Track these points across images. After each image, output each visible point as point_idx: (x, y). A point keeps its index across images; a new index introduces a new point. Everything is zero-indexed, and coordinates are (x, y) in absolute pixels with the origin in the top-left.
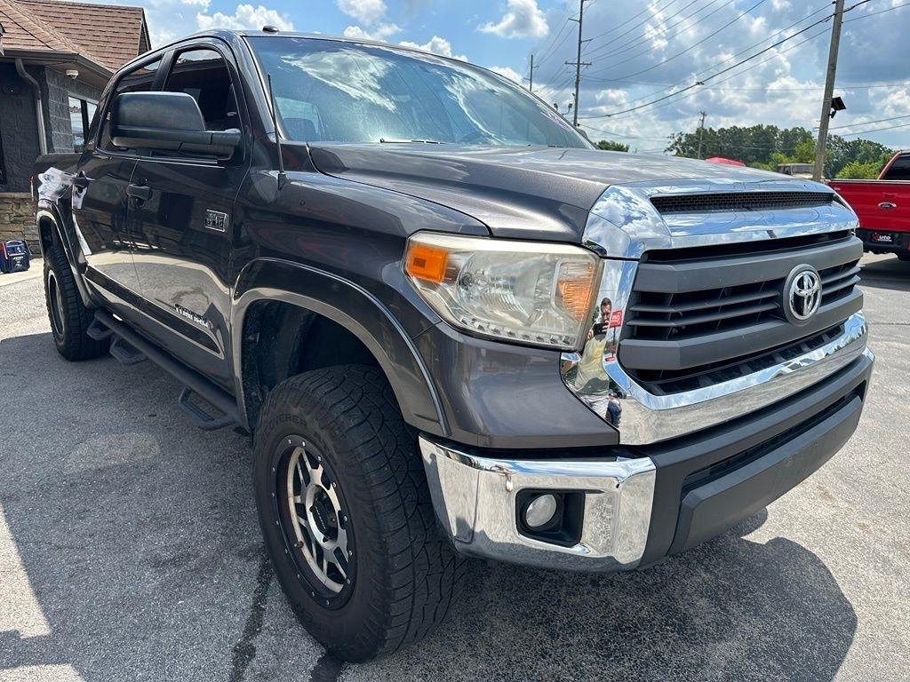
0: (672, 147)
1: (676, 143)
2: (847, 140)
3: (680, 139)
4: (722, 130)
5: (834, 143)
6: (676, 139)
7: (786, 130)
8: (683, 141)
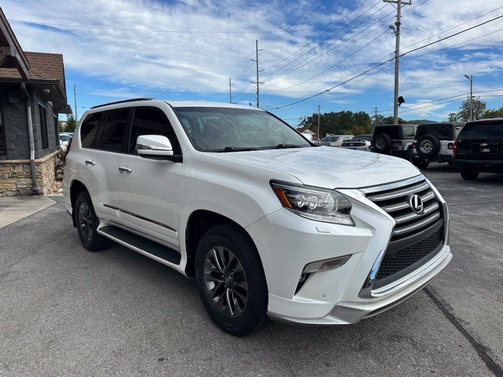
0: (302, 124)
1: (303, 122)
2: (385, 117)
3: (305, 120)
4: (325, 114)
5: (379, 118)
6: (303, 120)
7: (356, 113)
8: (307, 120)
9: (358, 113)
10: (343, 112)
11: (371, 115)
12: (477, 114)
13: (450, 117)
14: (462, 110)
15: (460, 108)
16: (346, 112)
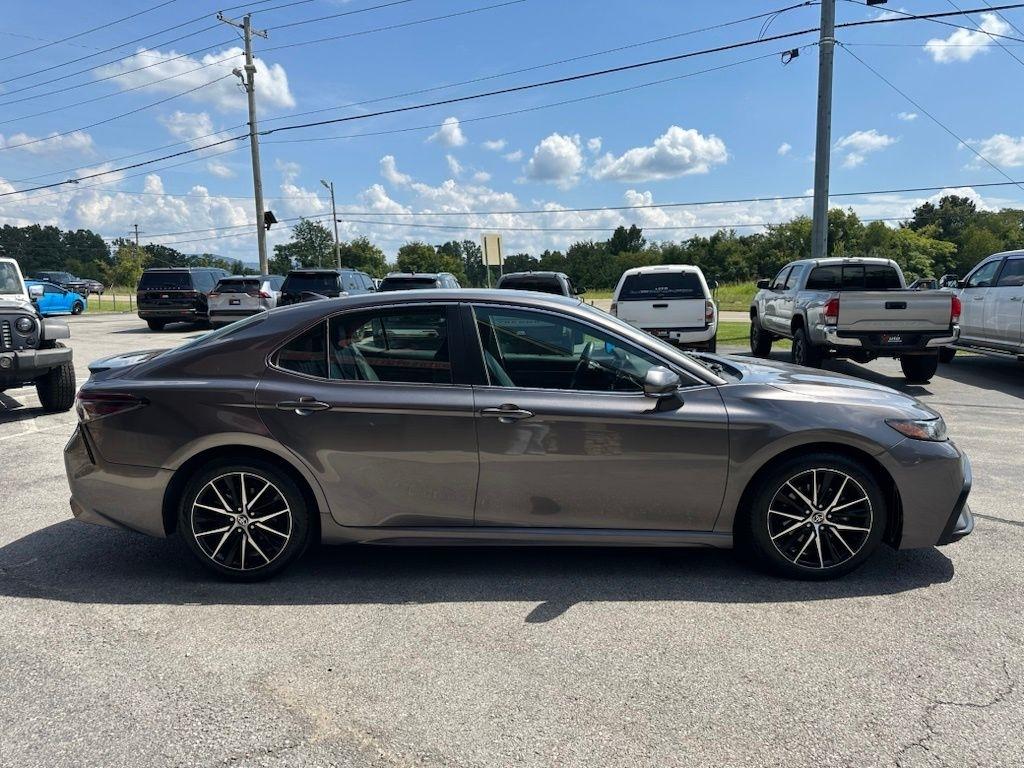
9: (75, 232)
10: (36, 228)
11: (107, 240)
12: (321, 249)
13: (277, 252)
14: (295, 241)
15: (292, 237)
16: (42, 228)
